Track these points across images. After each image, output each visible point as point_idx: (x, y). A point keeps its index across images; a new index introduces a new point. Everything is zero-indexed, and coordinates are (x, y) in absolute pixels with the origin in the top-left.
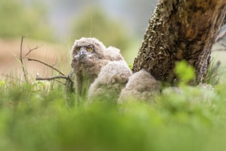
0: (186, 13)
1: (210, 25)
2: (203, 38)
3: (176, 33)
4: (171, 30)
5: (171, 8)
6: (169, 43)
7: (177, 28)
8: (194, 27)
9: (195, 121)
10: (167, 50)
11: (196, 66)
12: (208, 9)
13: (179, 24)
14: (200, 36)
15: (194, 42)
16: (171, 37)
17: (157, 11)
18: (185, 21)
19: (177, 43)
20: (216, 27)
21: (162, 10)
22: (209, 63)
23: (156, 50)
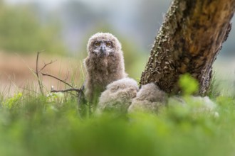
0: (189, 30)
1: (212, 42)
2: (205, 53)
3: (180, 49)
4: (176, 47)
5: (176, 26)
6: (173, 58)
7: (181, 44)
8: (197, 43)
9: (198, 131)
10: (172, 65)
11: (199, 79)
12: (210, 27)
13: (183, 41)
14: (202, 51)
15: (197, 57)
16: (176, 52)
17: (163, 28)
18: (188, 38)
19: (182, 58)
20: (217, 43)
21: (167, 28)
22: (210, 77)
23: (162, 65)
